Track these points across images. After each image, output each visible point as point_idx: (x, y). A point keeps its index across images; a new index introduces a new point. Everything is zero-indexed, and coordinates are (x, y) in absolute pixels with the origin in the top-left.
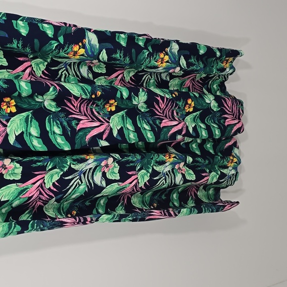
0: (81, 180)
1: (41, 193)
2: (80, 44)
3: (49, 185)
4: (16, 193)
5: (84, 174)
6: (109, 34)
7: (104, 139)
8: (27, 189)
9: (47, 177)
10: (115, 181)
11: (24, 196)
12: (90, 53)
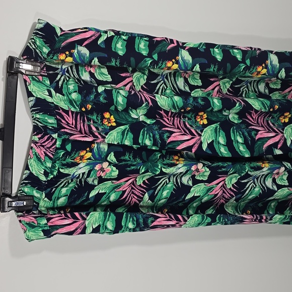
0: (254, 183)
1: (224, 192)
2: (264, 65)
3: (229, 186)
4: (205, 190)
5: (257, 179)
6: (288, 55)
7: (279, 148)
8: (213, 188)
9: (227, 179)
10: (285, 186)
11: (211, 194)
12: (271, 72)
